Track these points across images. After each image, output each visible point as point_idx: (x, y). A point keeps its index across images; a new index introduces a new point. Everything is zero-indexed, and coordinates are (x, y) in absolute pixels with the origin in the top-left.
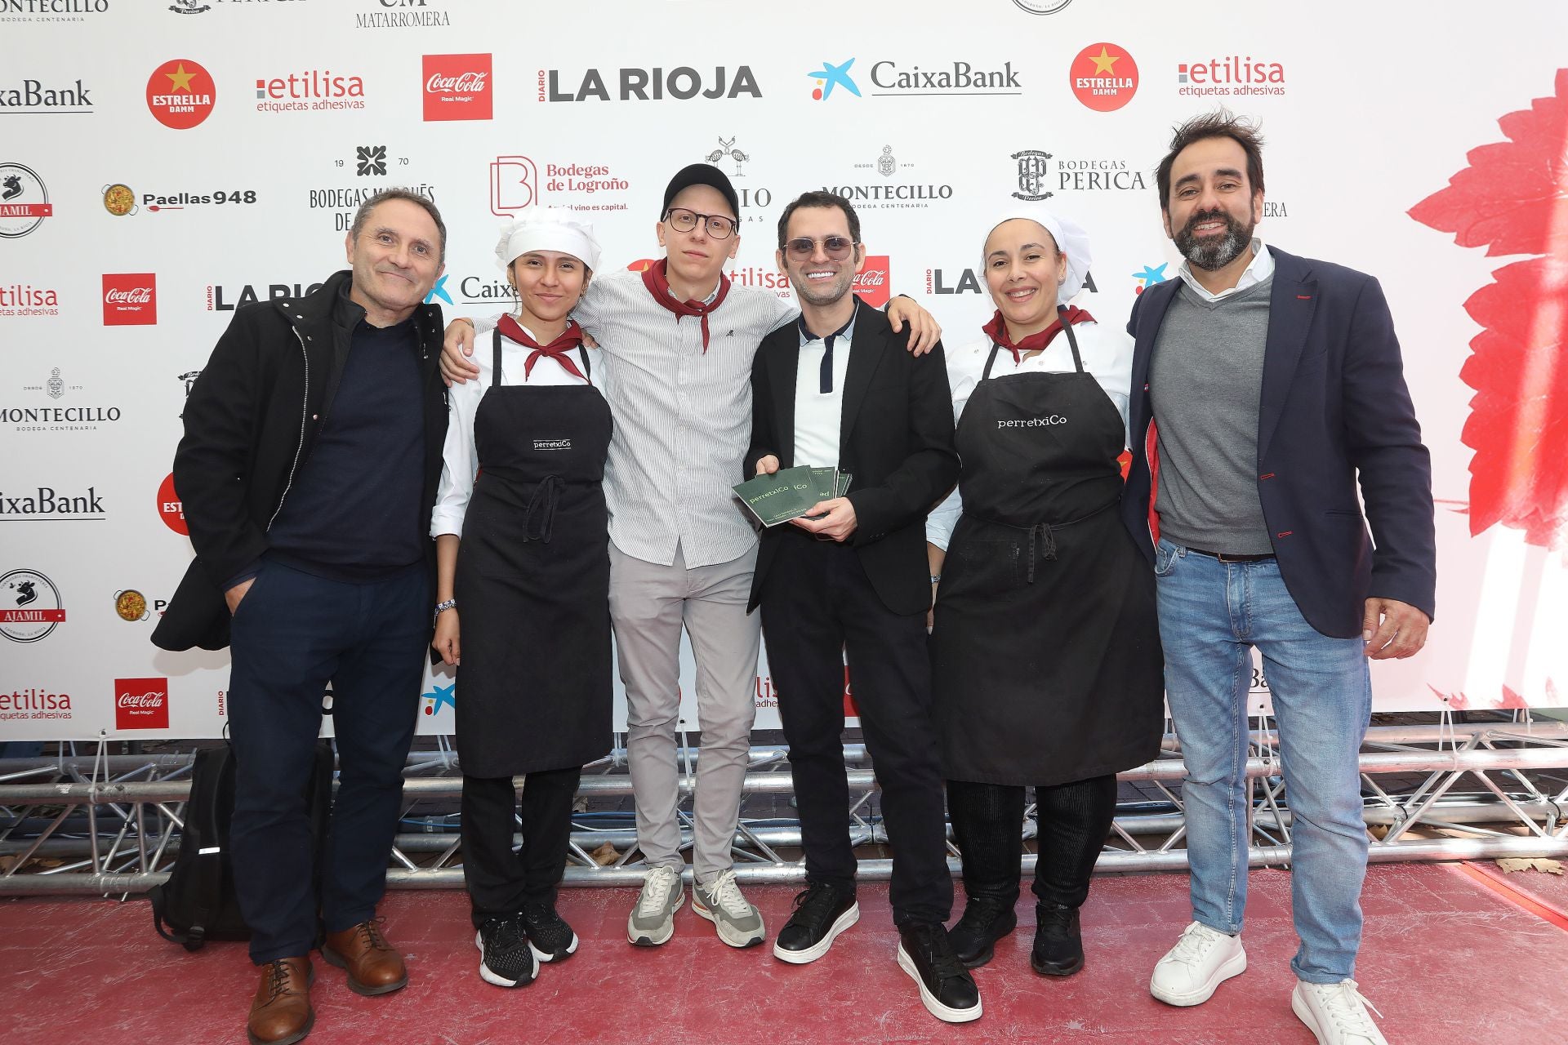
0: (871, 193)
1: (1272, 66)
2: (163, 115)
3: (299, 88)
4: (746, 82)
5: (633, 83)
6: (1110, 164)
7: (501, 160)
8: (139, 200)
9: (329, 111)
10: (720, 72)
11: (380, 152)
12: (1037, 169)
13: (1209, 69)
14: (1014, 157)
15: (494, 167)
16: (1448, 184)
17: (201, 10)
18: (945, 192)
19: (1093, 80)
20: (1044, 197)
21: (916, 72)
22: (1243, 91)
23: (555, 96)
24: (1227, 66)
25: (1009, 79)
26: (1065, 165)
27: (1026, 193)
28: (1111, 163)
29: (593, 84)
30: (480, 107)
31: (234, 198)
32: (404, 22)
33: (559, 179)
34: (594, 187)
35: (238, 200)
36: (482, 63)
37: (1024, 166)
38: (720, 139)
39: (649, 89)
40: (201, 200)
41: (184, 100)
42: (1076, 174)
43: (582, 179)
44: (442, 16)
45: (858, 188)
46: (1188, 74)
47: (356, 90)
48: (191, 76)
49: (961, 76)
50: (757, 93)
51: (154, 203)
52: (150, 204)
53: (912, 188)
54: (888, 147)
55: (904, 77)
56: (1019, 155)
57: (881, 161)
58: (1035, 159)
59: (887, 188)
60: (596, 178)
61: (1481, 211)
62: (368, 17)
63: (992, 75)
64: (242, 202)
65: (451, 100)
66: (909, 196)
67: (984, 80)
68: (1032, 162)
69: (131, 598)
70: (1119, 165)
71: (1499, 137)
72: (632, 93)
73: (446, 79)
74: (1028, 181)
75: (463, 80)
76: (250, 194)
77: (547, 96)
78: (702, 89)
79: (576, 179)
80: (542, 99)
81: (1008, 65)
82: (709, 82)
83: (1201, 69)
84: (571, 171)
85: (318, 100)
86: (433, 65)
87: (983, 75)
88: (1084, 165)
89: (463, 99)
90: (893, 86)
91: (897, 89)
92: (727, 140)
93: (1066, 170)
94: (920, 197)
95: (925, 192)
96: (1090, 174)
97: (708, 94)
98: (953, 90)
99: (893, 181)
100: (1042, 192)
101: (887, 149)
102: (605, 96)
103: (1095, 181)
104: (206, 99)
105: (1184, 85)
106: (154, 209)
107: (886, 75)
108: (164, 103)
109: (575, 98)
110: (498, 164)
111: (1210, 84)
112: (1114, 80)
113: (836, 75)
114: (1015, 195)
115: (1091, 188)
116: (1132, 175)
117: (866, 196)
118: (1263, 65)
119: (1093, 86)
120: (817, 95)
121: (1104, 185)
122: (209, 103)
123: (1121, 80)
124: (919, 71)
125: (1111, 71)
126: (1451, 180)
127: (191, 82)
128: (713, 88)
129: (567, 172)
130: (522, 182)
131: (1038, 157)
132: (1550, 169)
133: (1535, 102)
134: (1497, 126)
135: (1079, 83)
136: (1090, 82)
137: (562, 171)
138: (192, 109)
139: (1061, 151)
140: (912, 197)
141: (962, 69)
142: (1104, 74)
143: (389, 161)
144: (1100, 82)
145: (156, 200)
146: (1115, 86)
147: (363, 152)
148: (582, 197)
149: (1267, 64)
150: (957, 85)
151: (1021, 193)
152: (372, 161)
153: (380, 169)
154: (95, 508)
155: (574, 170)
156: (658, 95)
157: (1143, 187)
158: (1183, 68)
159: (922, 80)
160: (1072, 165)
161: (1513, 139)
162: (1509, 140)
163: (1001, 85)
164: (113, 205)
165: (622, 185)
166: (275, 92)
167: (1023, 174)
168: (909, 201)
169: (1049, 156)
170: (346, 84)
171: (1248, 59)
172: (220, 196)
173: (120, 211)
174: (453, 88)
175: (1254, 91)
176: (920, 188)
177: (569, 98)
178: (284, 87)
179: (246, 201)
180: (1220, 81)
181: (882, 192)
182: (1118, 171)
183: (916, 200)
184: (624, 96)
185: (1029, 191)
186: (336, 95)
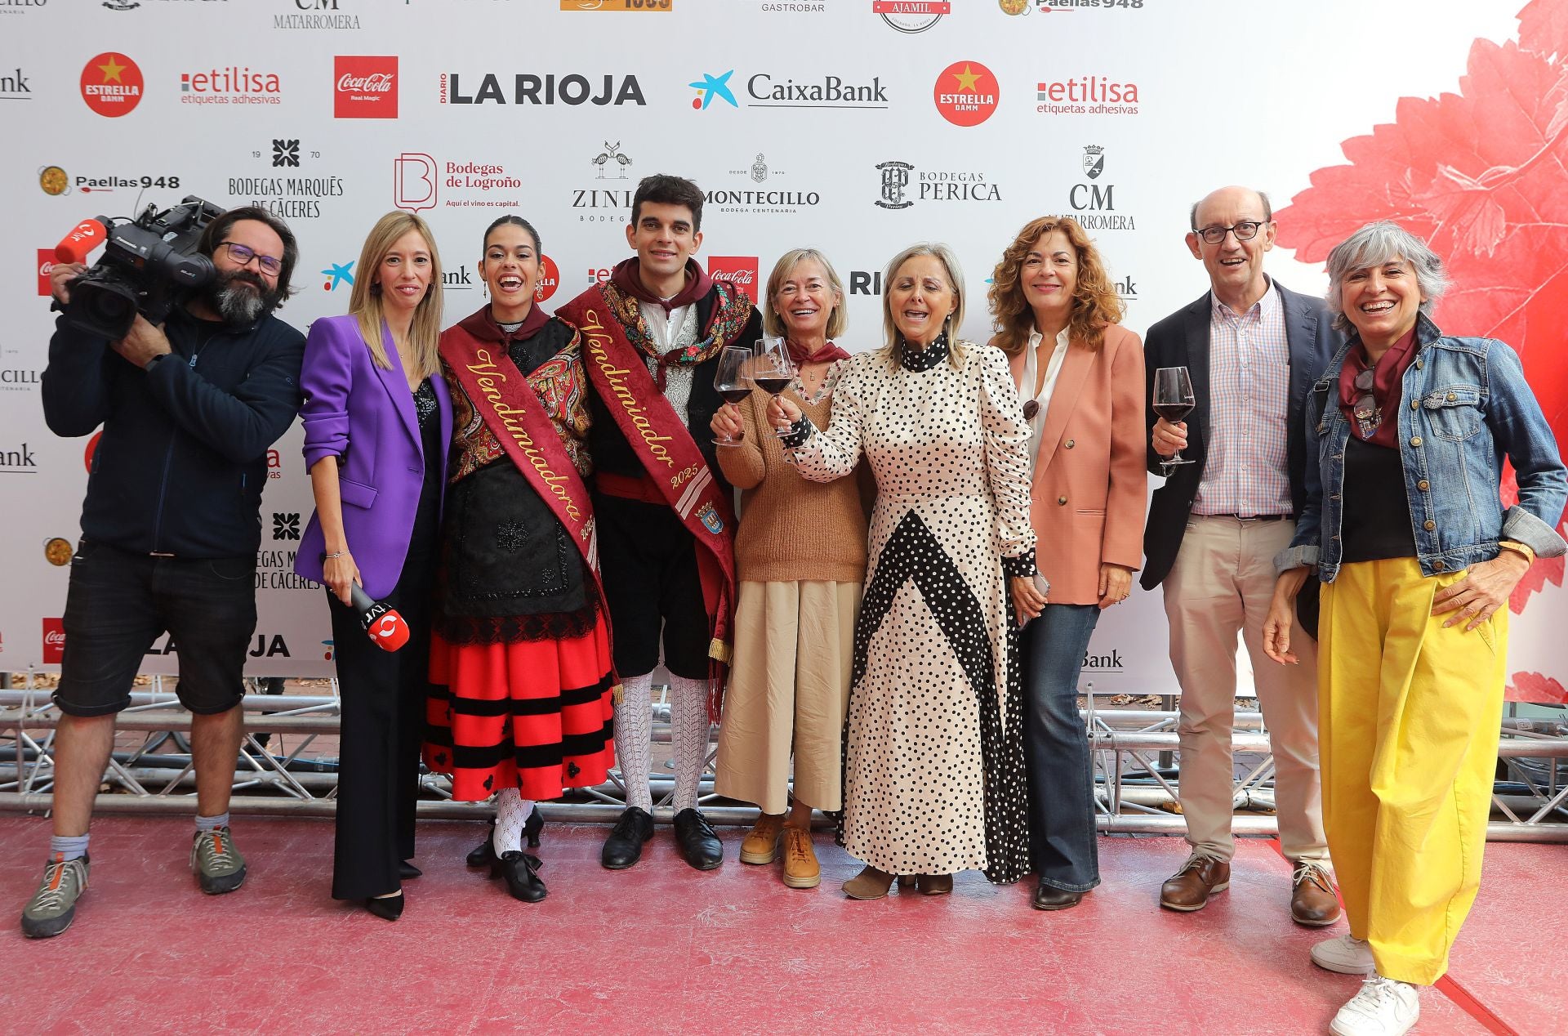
0: (744, 198)
1: (1126, 86)
2: (96, 104)
3: (220, 82)
4: (632, 91)
5: (528, 88)
6: (968, 176)
7: (405, 157)
8: (72, 181)
9: (248, 105)
10: (608, 80)
11: (294, 145)
12: (900, 180)
13: (1067, 88)
14: (878, 167)
15: (399, 163)
16: (1290, 203)
17: (132, 7)
18: (813, 199)
19: (956, 96)
20: (905, 206)
21: (790, 84)
22: (1098, 110)
23: (456, 99)
24: (1084, 86)
25: (877, 93)
26: (926, 176)
27: (888, 202)
28: (970, 175)
29: (490, 89)
30: (386, 107)
31: (160, 182)
32: (317, 23)
33: (457, 176)
34: (489, 185)
35: (163, 185)
36: (388, 65)
37: (888, 176)
38: (606, 144)
39: (542, 95)
40: (129, 184)
41: (115, 90)
42: (936, 185)
43: (479, 176)
44: (353, 19)
45: (732, 193)
46: (1047, 92)
47: (272, 87)
48: (122, 68)
49: (832, 90)
50: (641, 102)
51: (85, 185)
52: (83, 185)
53: (782, 194)
54: (761, 155)
55: (779, 89)
56: (883, 165)
57: (754, 168)
58: (898, 170)
59: (758, 193)
60: (491, 176)
61: (1321, 230)
62: (285, 19)
63: (861, 89)
64: (166, 187)
65: (360, 98)
66: (779, 202)
67: (853, 94)
68: (895, 173)
69: (59, 546)
70: (977, 178)
71: (1339, 159)
72: (526, 97)
73: (355, 79)
74: (890, 190)
75: (371, 81)
76: (174, 180)
77: (448, 97)
78: (591, 96)
79: (473, 177)
80: (443, 101)
81: (876, 80)
82: (597, 90)
83: (1059, 88)
84: (468, 169)
85: (238, 95)
86: (345, 65)
87: (852, 89)
88: (944, 176)
89: (371, 99)
90: (768, 97)
91: (771, 101)
92: (612, 144)
93: (927, 181)
94: (789, 203)
95: (794, 199)
96: (950, 185)
97: (596, 101)
98: (824, 102)
99: (765, 187)
100: (903, 201)
101: (760, 157)
102: (501, 100)
103: (954, 192)
104: (135, 90)
105: (1042, 103)
106: (86, 190)
107: (763, 87)
108: (96, 92)
109: (474, 101)
110: (402, 160)
111: (1067, 102)
112: (976, 96)
113: (716, 86)
114: (878, 203)
115: (949, 198)
116: (989, 187)
117: (739, 201)
118: (1119, 86)
119: (956, 102)
120: (697, 104)
121: (961, 195)
122: (137, 94)
123: (982, 97)
124: (793, 85)
125: (973, 88)
126: (1293, 199)
127: (122, 74)
128: (601, 95)
129: (464, 169)
130: (423, 178)
131: (901, 168)
132: (1388, 192)
133: (1376, 128)
134: (1340, 150)
135: (942, 99)
136: (953, 98)
137: (460, 170)
138: (121, 99)
139: (924, 163)
140: (782, 203)
141: (833, 83)
142: (967, 91)
143: (303, 153)
144: (963, 98)
145: (87, 182)
146: (976, 102)
147: (278, 145)
148: (478, 194)
149: (1123, 85)
150: (828, 98)
151: (883, 201)
152: (286, 153)
153: (294, 161)
154: (28, 462)
155: (472, 168)
156: (550, 100)
157: (999, 199)
158: (1042, 87)
159: (795, 93)
160: (932, 176)
161: (1355, 162)
162: (1350, 163)
163: (869, 99)
164: (48, 186)
165: (515, 184)
166: (199, 86)
167: (886, 183)
168: (779, 206)
169: (912, 168)
170: (264, 81)
171: (1105, 79)
172: (146, 180)
173: (54, 191)
174: (362, 88)
175: (1108, 110)
176: (789, 194)
177: (468, 100)
178: (206, 81)
179: (170, 186)
180: (1077, 100)
181: (754, 198)
182: (976, 182)
183: (785, 206)
184: (519, 101)
185: (891, 199)
186: (254, 90)
